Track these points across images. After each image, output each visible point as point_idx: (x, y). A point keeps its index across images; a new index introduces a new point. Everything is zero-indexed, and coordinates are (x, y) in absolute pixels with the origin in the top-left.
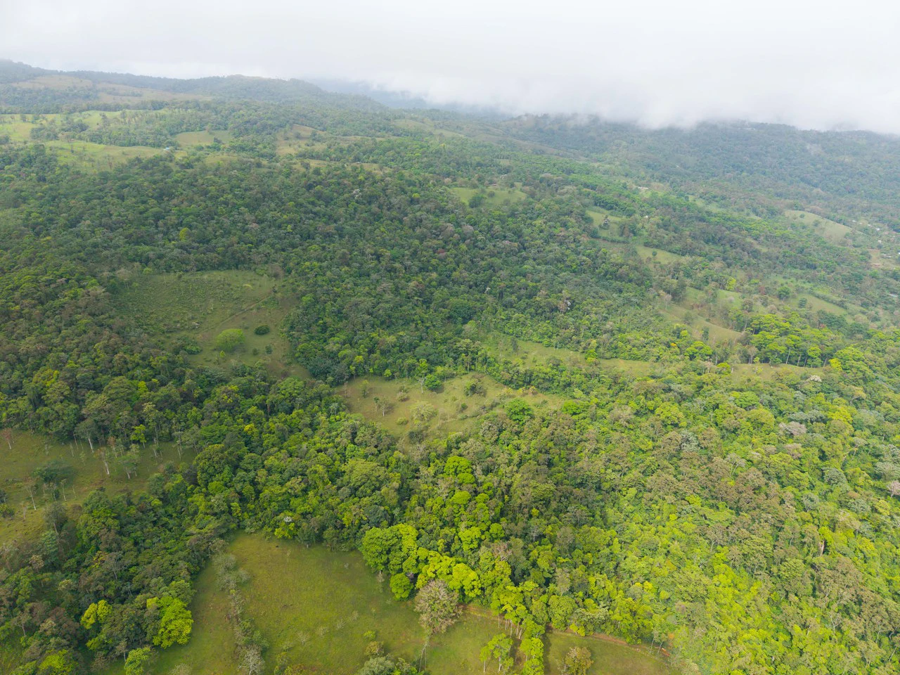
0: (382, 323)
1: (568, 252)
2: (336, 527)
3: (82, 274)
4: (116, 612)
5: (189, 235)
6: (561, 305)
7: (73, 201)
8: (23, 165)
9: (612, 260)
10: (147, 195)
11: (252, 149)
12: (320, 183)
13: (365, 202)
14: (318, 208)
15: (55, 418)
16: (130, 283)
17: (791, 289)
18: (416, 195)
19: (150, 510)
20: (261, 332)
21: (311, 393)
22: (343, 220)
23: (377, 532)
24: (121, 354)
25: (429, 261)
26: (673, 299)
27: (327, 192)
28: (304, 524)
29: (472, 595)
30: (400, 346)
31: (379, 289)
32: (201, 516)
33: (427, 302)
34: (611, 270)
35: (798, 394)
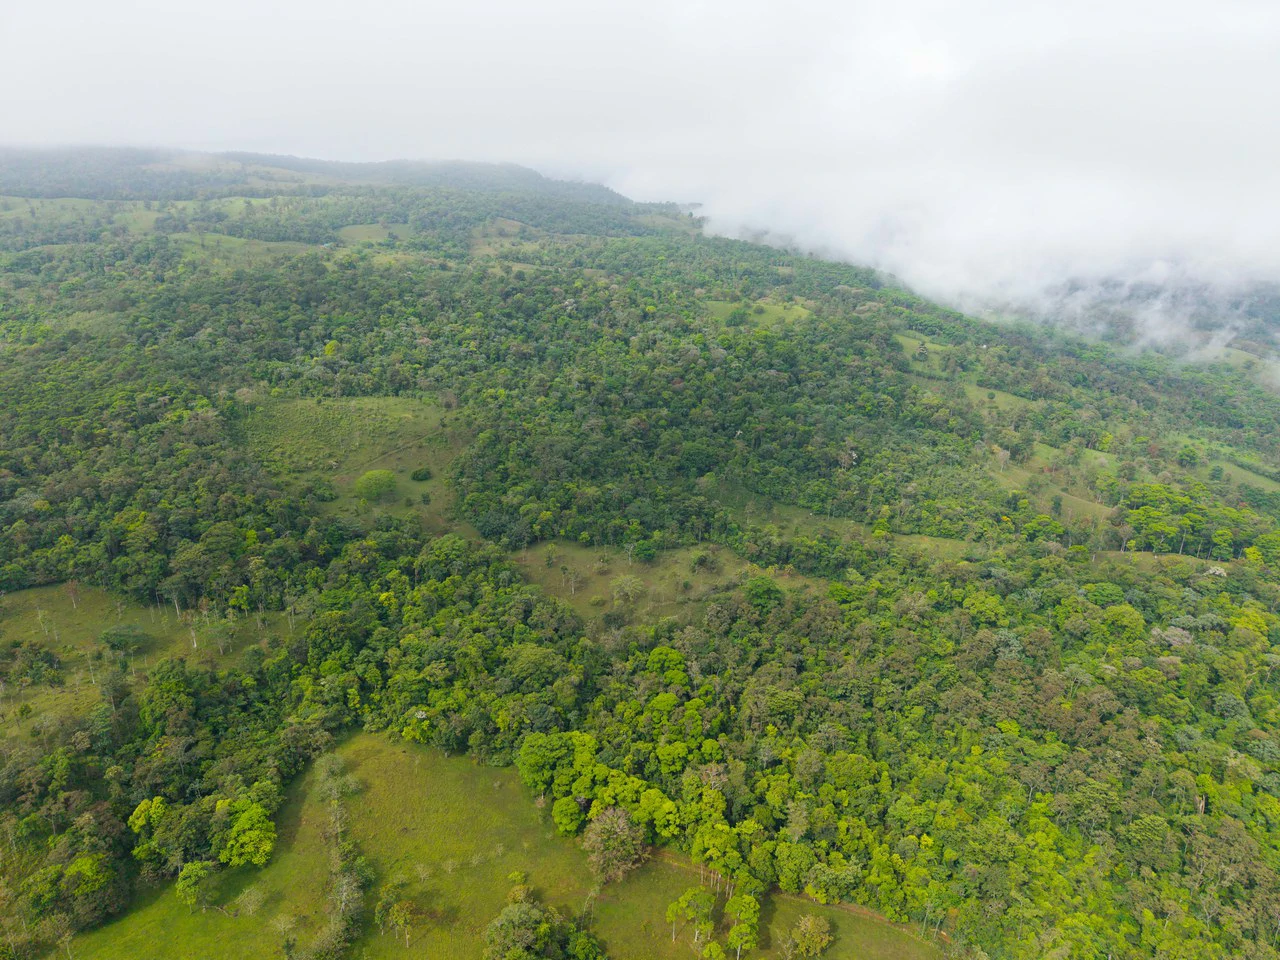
0: (585, 472)
1: (862, 388)
2: (486, 731)
3: (193, 392)
4: (174, 813)
5: (339, 350)
6: (844, 458)
7: (195, 305)
8: (138, 261)
9: (925, 401)
10: (290, 300)
11: (437, 248)
12: (521, 290)
13: (580, 316)
14: (515, 322)
15: (136, 572)
16: (252, 407)
17: (1200, 454)
18: (650, 309)
19: (240, 692)
20: (422, 477)
21: (476, 556)
22: (546, 338)
23: (540, 738)
24: (229, 494)
25: (659, 394)
26: (1013, 457)
27: (529, 301)
28: (442, 722)
29: (665, 833)
30: (606, 503)
31: (584, 426)
32: (305, 702)
33: (650, 447)
34: (922, 414)
35: (1188, 592)
